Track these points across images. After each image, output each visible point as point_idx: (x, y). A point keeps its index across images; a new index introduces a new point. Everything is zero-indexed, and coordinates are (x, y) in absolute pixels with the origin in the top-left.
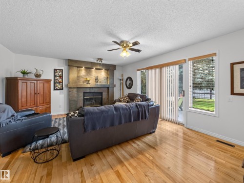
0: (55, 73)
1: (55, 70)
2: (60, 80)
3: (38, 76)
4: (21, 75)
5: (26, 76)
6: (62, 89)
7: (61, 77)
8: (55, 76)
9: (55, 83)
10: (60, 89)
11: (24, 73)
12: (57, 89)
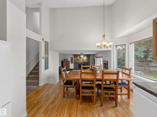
5: (65, 60)
6: (73, 63)
8: (71, 59)
9: (71, 61)
12: (71, 63)
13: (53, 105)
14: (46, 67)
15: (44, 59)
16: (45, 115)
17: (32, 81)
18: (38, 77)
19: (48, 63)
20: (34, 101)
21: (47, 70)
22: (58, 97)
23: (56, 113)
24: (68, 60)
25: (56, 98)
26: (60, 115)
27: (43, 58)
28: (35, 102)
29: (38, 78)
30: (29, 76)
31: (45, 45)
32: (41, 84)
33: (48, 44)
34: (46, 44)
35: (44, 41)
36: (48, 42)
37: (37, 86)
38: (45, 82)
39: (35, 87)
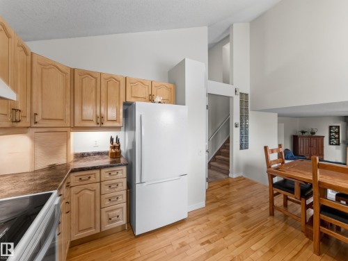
0: (330, 129)
1: (331, 127)
2: (337, 136)
3: (313, 133)
4: (301, 134)
5: (304, 135)
6: (339, 144)
7: (338, 133)
8: (330, 132)
9: (330, 139)
10: (336, 144)
11: (303, 132)
12: (333, 144)
13: (244, 215)
14: (244, 146)
15: (239, 128)
16: (227, 220)
17: (220, 166)
18: (229, 161)
19: (247, 137)
20: (218, 194)
21: (244, 150)
22: (259, 208)
23: (245, 230)
24: (317, 134)
25: (252, 208)
26: (250, 236)
27: (236, 126)
28: (218, 196)
29: (227, 163)
30: (217, 157)
31: (241, 102)
32: (233, 175)
33: (247, 99)
34: (244, 98)
35: (238, 93)
36: (247, 95)
37: (227, 176)
38: (241, 174)
39: (223, 176)
